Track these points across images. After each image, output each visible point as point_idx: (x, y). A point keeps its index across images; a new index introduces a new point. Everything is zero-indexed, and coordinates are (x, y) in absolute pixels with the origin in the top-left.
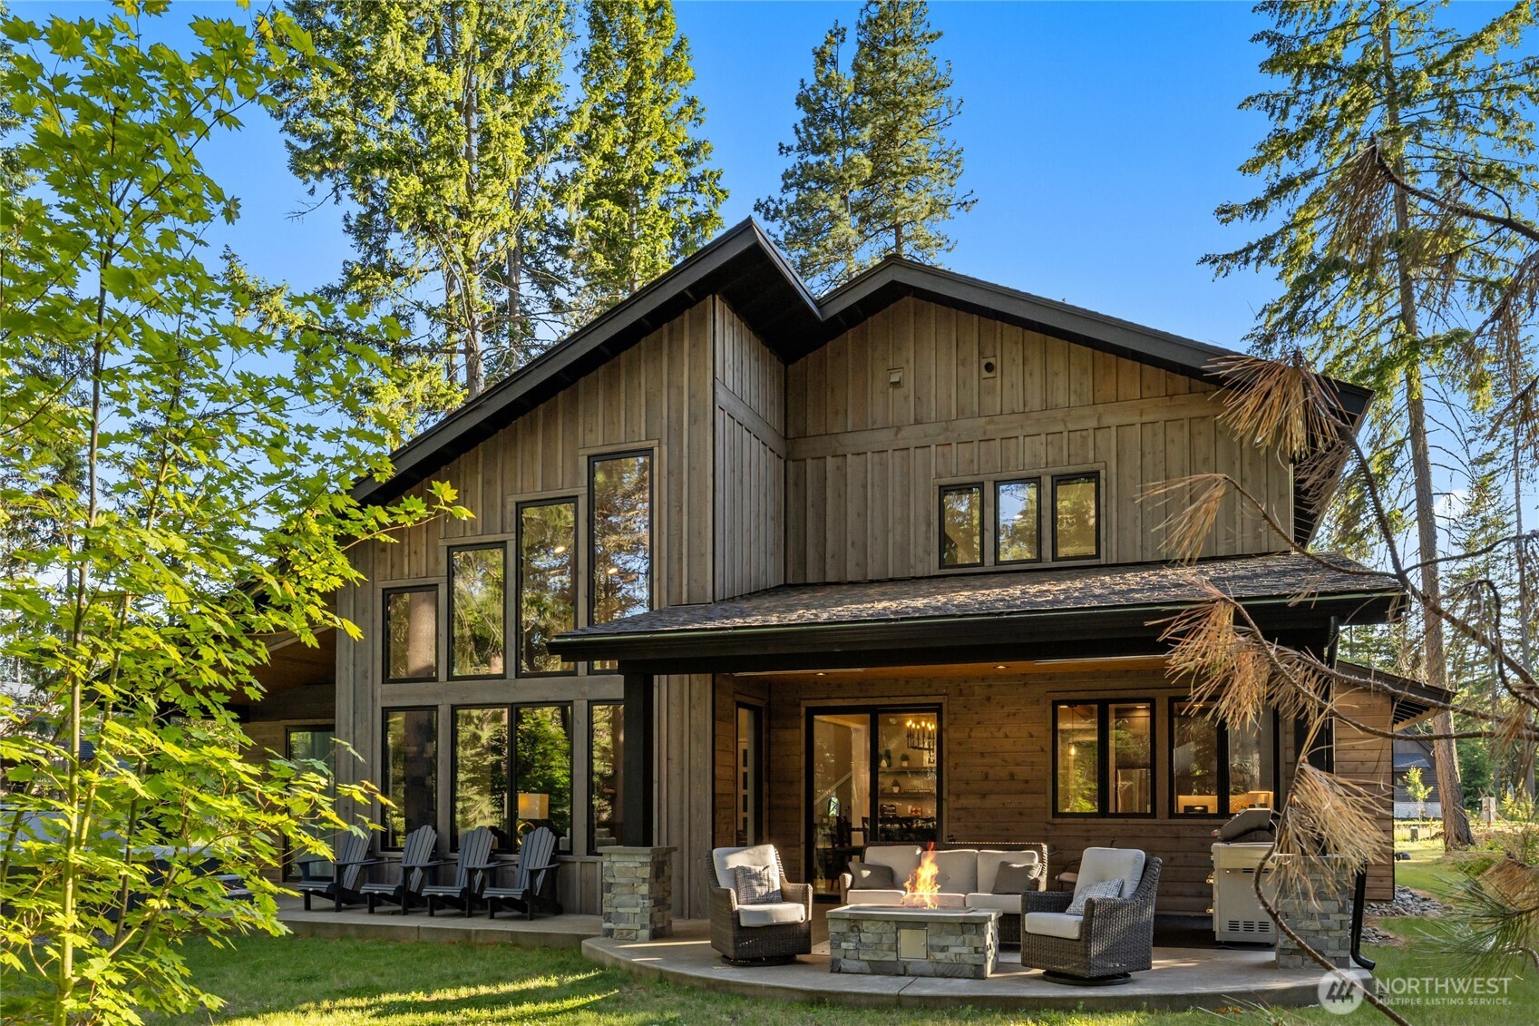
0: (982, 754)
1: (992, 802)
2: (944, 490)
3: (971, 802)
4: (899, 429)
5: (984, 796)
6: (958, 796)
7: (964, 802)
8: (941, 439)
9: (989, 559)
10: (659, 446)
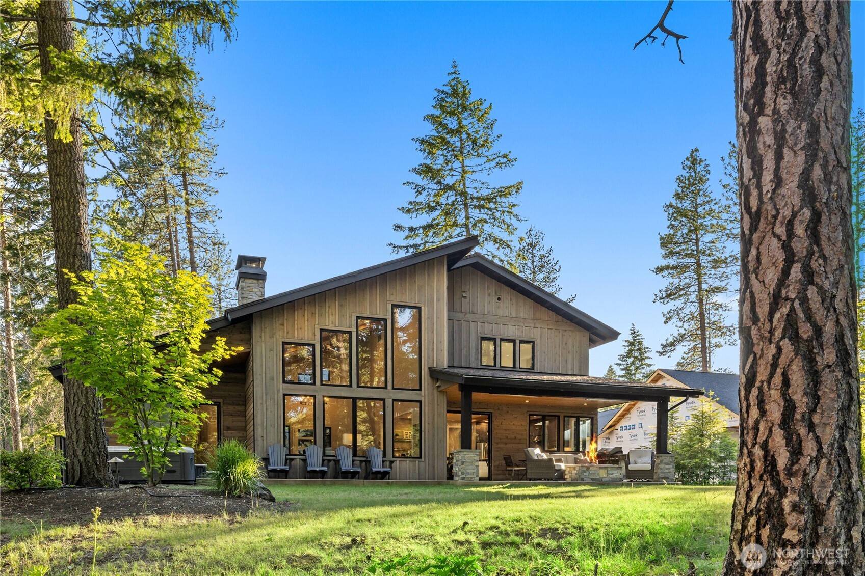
0: (506, 430)
1: (509, 446)
2: (483, 339)
3: (502, 445)
4: (466, 314)
5: (506, 444)
6: (497, 443)
7: (499, 446)
8: (481, 321)
9: (498, 365)
10: (424, 307)
